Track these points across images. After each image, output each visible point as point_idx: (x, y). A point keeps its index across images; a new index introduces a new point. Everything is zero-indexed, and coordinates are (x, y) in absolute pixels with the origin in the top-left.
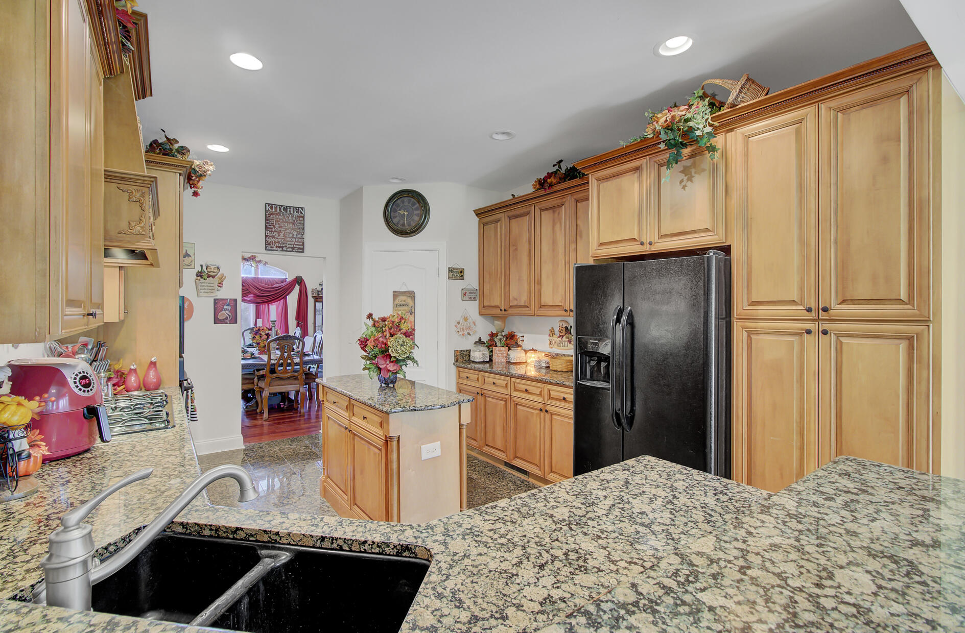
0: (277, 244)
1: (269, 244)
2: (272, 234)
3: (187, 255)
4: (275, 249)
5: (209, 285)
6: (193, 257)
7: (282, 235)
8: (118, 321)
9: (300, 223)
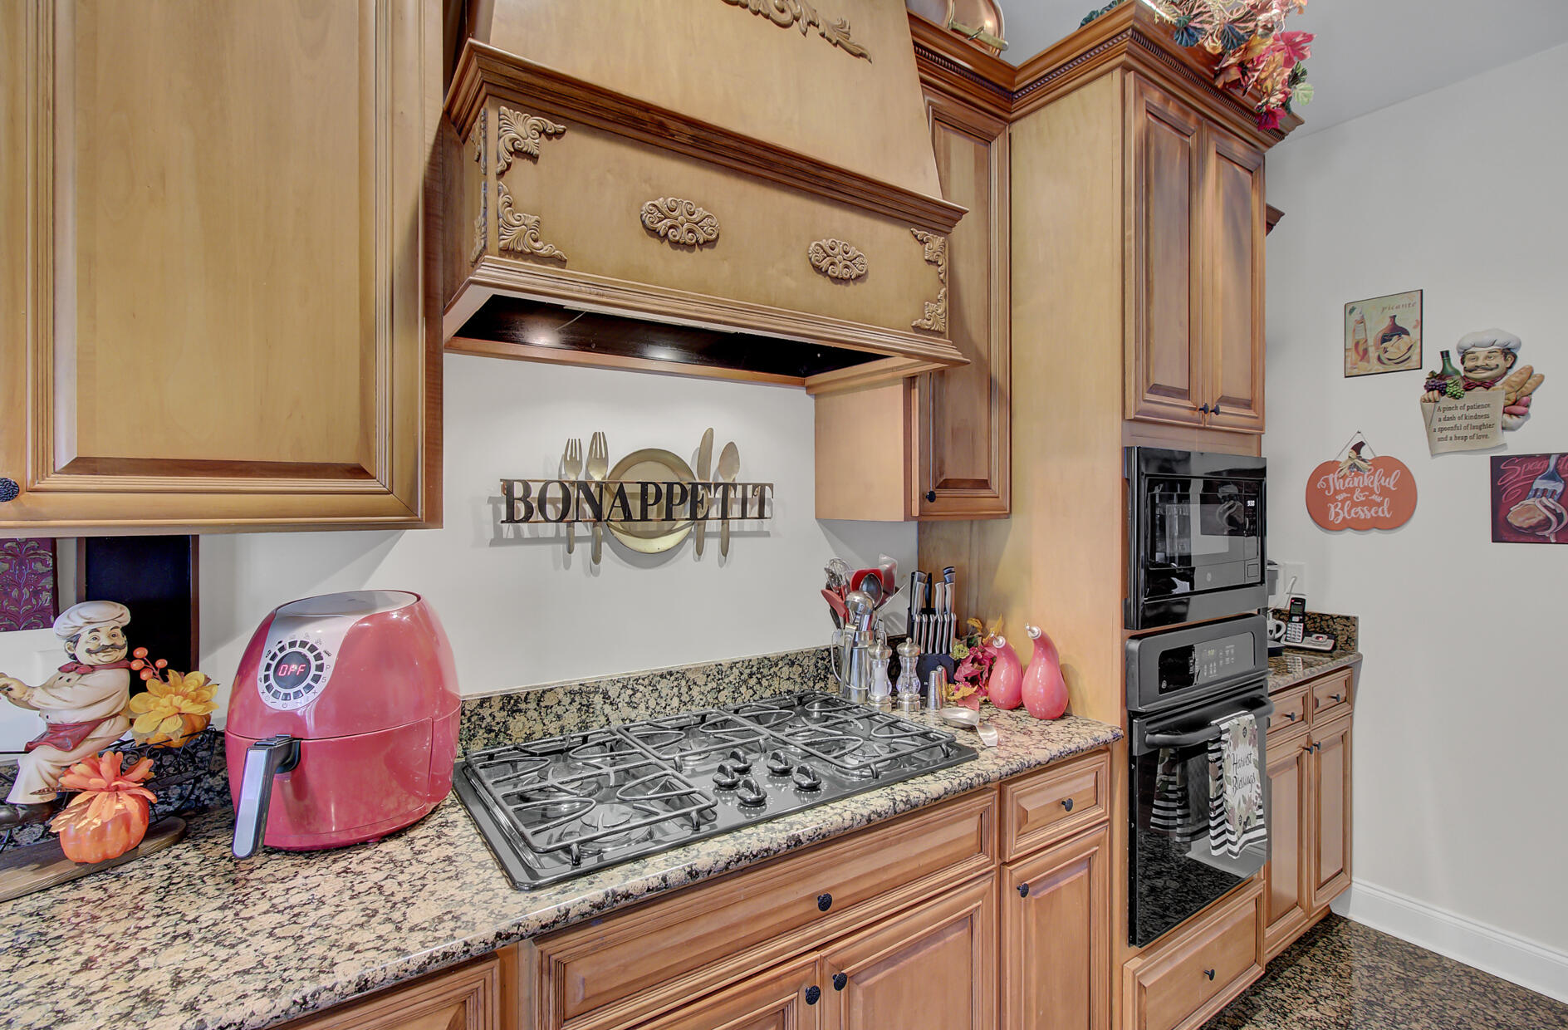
3: (1396, 331)
5: (1472, 412)
6: (1415, 333)
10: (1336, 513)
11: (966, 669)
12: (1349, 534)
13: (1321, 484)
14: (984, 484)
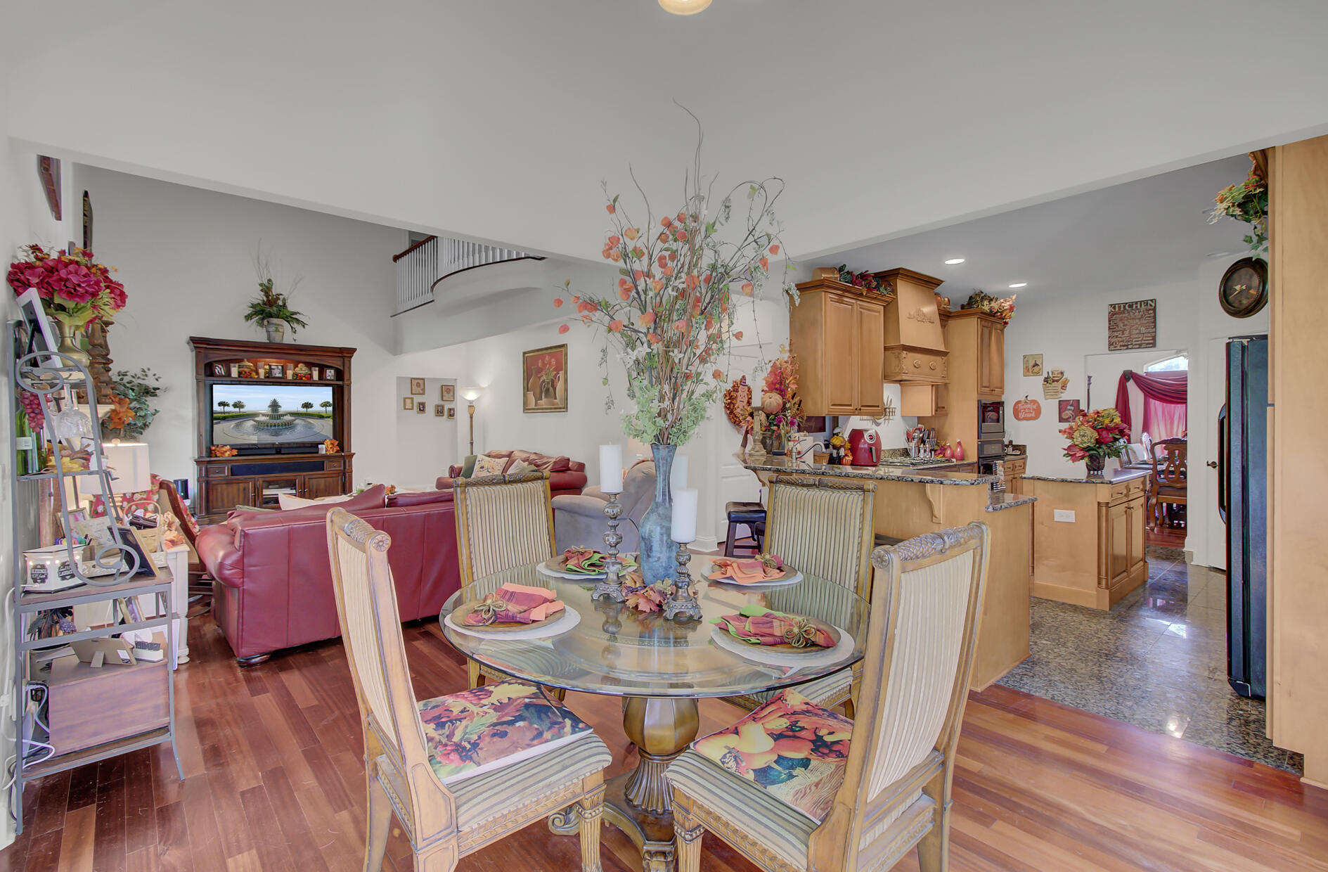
0: (1121, 343)
1: (1112, 345)
2: (1116, 334)
3: (1036, 365)
4: (1118, 348)
5: (1054, 388)
6: (1041, 366)
7: (1127, 334)
8: (930, 415)
9: (1149, 317)
10: (1021, 415)
11: (939, 452)
12: (1024, 422)
13: (1017, 407)
14: (944, 408)
